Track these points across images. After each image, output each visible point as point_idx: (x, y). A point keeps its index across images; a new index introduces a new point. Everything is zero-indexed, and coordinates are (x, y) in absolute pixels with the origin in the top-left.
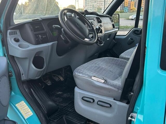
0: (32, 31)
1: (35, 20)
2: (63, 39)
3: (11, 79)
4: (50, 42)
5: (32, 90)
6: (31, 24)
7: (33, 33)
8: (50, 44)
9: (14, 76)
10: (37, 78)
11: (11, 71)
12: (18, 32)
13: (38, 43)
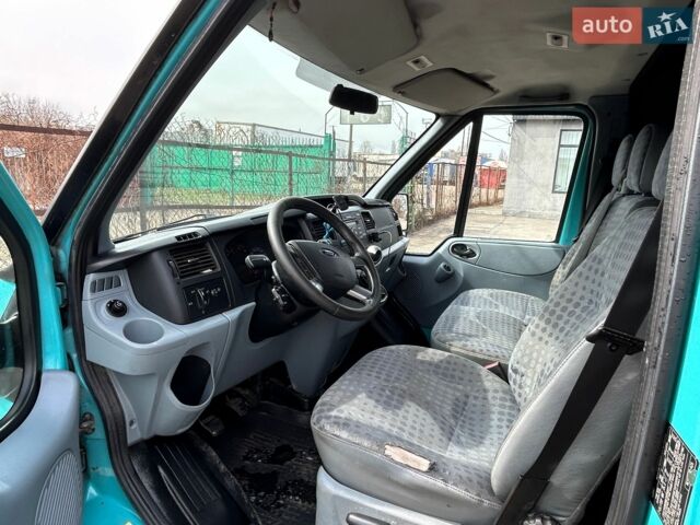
0: (174, 275)
1: (184, 236)
2: (281, 302)
3: (88, 441)
4: (233, 307)
5: (161, 470)
6: (170, 251)
7: (178, 283)
8: (231, 315)
9: (99, 434)
10: (180, 431)
11: (91, 415)
12: (123, 276)
13: (192, 316)
